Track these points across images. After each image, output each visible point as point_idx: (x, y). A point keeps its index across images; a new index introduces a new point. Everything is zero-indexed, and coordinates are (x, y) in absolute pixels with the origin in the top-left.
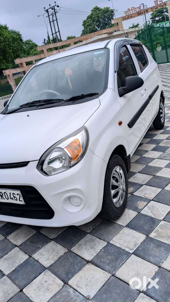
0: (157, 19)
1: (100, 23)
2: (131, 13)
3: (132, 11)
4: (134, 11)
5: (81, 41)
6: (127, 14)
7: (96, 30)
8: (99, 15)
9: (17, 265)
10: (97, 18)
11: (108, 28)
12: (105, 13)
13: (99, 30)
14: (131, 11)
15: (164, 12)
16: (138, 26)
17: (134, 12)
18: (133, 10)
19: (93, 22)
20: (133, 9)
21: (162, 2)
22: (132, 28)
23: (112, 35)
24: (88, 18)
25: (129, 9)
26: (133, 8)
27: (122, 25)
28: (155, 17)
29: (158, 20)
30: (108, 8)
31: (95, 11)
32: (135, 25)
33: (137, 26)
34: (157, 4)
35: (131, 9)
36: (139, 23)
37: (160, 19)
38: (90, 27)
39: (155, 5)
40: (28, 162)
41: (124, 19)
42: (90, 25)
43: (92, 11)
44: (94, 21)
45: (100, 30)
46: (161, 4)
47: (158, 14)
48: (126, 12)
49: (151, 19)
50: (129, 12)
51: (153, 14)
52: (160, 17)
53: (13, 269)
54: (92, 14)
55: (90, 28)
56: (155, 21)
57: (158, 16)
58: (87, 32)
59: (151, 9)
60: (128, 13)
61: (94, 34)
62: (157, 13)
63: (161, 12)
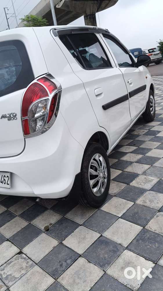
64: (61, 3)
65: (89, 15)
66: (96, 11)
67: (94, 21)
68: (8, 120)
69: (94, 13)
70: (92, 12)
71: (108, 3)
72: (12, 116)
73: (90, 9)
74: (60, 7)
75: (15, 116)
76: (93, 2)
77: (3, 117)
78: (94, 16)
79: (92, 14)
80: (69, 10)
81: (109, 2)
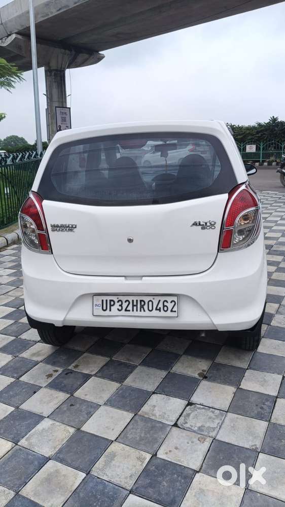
64: (7, 40)
65: (54, 70)
66: (66, 67)
67: (63, 81)
68: (202, 228)
69: (62, 69)
70: (60, 66)
71: (88, 59)
72: (208, 224)
73: (58, 62)
74: (5, 45)
75: (212, 225)
76: (63, 51)
77: (195, 224)
78: (62, 74)
79: (59, 69)
80: (21, 54)
81: (90, 57)
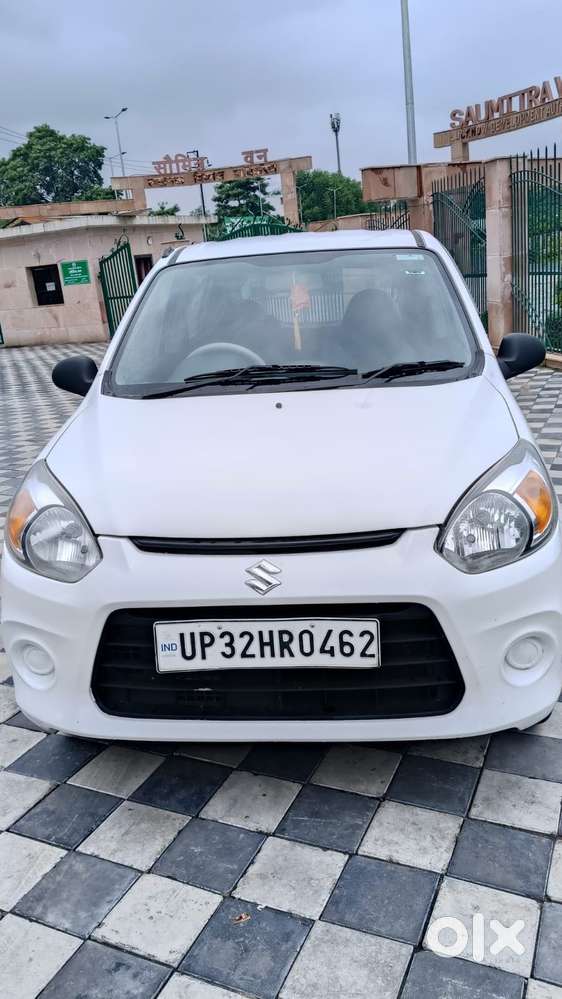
0: (234, 203)
1: (53, 179)
2: (175, 171)
3: (178, 165)
4: (184, 167)
5: (23, 223)
6: (162, 171)
7: (38, 200)
8: (53, 153)
9: (329, 884)
10: (45, 160)
11: (79, 198)
12: (75, 150)
13: (49, 198)
14: (174, 166)
15: (254, 189)
16: (177, 214)
17: (182, 170)
18: (181, 164)
19: (30, 171)
20: (182, 161)
21: (266, 161)
22: (159, 214)
23: (129, 223)
24: (16, 154)
25: (167, 158)
26: (180, 158)
27: (145, 199)
28: (228, 197)
29: (235, 207)
30: (84, 140)
31: (40, 138)
32: (167, 207)
33: (173, 211)
34: (252, 161)
35: (173, 159)
36: (179, 206)
37: (241, 205)
38: (22, 186)
39: (244, 163)
40: (400, 532)
41: (151, 182)
42: (20, 178)
43: (31, 135)
44: (34, 168)
45: (55, 200)
46: (262, 165)
47: (234, 192)
48: (158, 163)
49: (215, 200)
50: (168, 165)
51: (220, 187)
52: (242, 202)
53: (325, 897)
54: (29, 147)
55: (22, 190)
56: (226, 207)
57: (236, 196)
58: (8, 199)
59: (235, 171)
60: (165, 168)
61: (52, 210)
62: (233, 189)
63: (246, 187)
